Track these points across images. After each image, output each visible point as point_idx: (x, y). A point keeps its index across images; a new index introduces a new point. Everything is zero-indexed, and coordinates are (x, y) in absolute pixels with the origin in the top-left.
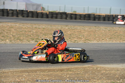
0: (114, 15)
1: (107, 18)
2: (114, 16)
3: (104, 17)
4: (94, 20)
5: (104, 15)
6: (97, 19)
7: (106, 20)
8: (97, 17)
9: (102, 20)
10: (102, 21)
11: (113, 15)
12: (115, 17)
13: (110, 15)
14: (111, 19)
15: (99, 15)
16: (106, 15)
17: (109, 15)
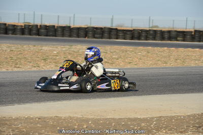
0: (39, 25)
1: (26, 31)
2: (39, 27)
3: (23, 29)
4: (6, 33)
5: (23, 25)
6: (10, 32)
7: (26, 33)
8: (11, 28)
9: (18, 33)
10: (18, 36)
11: (37, 26)
12: (40, 29)
13: (33, 26)
14: (34, 32)
15: (14, 26)
16: (25, 25)
17: (30, 26)
